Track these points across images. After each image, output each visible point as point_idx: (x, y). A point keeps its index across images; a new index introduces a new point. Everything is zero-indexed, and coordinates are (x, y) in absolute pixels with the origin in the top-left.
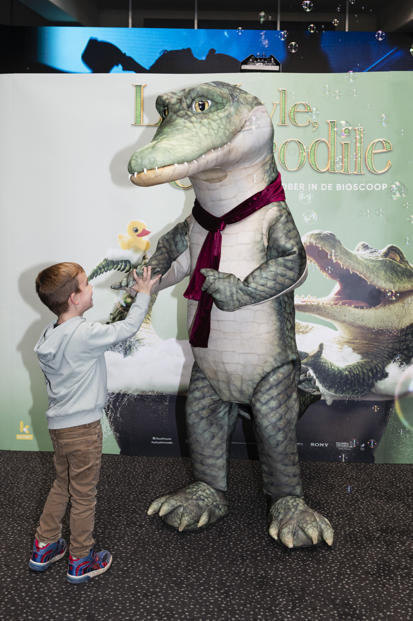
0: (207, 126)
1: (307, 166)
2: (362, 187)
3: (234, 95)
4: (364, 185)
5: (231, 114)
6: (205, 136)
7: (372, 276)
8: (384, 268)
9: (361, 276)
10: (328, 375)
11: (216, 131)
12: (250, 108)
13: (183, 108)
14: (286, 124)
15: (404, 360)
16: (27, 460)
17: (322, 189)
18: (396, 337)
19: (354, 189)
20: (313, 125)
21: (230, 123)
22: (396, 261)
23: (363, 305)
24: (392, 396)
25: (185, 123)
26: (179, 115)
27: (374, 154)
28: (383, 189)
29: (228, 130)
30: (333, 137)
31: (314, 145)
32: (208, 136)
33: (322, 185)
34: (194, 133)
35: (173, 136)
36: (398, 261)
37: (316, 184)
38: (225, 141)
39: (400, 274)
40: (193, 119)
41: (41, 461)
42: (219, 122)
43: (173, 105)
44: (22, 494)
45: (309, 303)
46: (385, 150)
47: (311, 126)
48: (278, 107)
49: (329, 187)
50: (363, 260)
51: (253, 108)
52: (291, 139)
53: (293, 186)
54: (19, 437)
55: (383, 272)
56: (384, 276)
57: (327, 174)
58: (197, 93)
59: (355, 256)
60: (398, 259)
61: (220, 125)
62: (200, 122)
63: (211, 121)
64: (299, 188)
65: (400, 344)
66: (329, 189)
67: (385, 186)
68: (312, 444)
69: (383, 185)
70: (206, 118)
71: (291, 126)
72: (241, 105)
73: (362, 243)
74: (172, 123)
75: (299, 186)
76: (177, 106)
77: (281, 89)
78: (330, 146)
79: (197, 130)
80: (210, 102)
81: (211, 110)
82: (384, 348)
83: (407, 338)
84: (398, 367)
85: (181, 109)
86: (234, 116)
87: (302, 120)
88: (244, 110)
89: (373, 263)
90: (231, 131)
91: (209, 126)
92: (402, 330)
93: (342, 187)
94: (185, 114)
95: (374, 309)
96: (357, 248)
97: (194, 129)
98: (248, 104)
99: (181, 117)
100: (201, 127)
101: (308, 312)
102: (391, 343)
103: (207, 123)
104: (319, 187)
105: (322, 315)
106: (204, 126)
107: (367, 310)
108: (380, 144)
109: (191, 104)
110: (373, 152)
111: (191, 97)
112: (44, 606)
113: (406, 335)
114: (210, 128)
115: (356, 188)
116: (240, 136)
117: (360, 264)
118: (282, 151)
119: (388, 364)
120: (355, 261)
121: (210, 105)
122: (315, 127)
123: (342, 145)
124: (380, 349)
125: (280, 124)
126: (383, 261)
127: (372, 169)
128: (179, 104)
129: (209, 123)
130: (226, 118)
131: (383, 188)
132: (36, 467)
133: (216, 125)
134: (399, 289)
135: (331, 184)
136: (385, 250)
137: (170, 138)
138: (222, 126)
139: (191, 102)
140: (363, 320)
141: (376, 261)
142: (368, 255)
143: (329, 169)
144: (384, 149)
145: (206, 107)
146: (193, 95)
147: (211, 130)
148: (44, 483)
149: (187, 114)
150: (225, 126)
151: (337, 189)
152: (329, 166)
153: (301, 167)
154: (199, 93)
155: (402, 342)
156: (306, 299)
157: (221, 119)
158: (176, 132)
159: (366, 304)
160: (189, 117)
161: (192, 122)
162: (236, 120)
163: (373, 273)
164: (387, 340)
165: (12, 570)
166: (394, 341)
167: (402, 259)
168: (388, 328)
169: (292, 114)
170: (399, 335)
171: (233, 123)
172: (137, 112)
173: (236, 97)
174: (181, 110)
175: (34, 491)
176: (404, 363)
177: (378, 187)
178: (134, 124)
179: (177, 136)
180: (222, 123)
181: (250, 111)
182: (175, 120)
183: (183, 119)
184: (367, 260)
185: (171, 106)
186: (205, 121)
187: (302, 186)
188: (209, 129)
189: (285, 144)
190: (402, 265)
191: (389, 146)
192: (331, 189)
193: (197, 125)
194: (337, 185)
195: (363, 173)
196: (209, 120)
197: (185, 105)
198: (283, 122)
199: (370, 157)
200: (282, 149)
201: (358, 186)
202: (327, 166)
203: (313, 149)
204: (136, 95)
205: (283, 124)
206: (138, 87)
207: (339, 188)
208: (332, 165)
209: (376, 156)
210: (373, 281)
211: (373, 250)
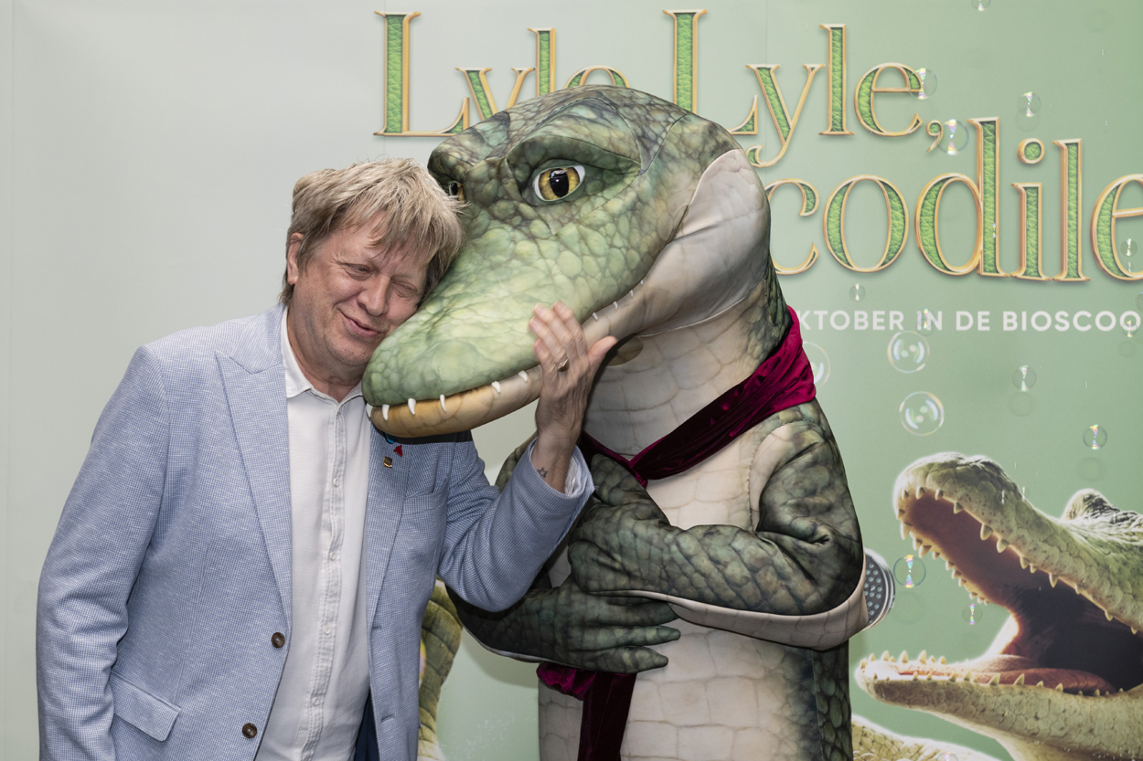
0: (577, 248)
1: (911, 259)
2: (1083, 321)
3: (650, 134)
4: (1089, 315)
5: (642, 197)
6: (573, 279)
7: (1119, 594)
9: (1085, 594)
11: (602, 260)
12: (697, 167)
13: (507, 193)
14: (846, 132)
17: (959, 327)
19: (1057, 327)
20: (930, 130)
21: (640, 227)
23: (1092, 683)
25: (513, 241)
26: (497, 213)
27: (1119, 220)
29: (637, 249)
30: (990, 168)
31: (933, 194)
32: (581, 280)
33: (959, 314)
34: (541, 276)
35: (483, 291)
37: (940, 313)
38: (629, 283)
40: (538, 227)
42: (610, 228)
43: (478, 181)
45: (923, 678)
47: (921, 138)
48: (821, 80)
49: (981, 321)
50: (1089, 546)
51: (704, 166)
52: (862, 177)
53: (870, 320)
57: (973, 280)
58: (543, 152)
59: (1065, 532)
61: (612, 238)
62: (556, 235)
63: (589, 231)
64: (886, 323)
66: (980, 328)
70: (571, 220)
71: (861, 137)
72: (670, 165)
73: (1086, 492)
74: (479, 241)
75: (886, 317)
76: (490, 187)
77: (828, 26)
78: (980, 196)
79: (551, 262)
80: (581, 171)
81: (584, 190)
85: (500, 195)
86: (652, 202)
87: (891, 116)
88: (680, 176)
89: (1122, 556)
90: (644, 249)
91: (583, 246)
93: (1019, 320)
94: (512, 212)
95: (1126, 697)
96: (1068, 508)
97: (540, 263)
98: (689, 156)
99: (503, 221)
100: (560, 251)
101: (921, 703)
103: (576, 239)
104: (949, 321)
105: (966, 715)
106: (567, 247)
107: (1103, 700)
108: (1136, 192)
109: (529, 180)
110: (1116, 214)
111: (528, 163)
114: (587, 252)
115: (1062, 325)
116: (673, 254)
117: (1078, 557)
118: (835, 212)
120: (1064, 548)
121: (581, 179)
122: (936, 137)
123: (1019, 192)
125: (828, 132)
127: (1111, 265)
128: (494, 181)
129: (583, 238)
130: (629, 214)
133: (603, 239)
135: (987, 313)
137: (476, 300)
138: (618, 242)
139: (527, 174)
140: (1091, 731)
141: (1131, 549)
142: (1106, 530)
143: (978, 267)
145: (573, 186)
146: (533, 158)
147: (589, 259)
149: (518, 212)
150: (628, 240)
151: (1006, 328)
152: (979, 257)
153: (892, 260)
154: (551, 151)
156: (914, 665)
157: (614, 218)
158: (491, 276)
159: (1102, 683)
160: (526, 220)
161: (532, 238)
162: (658, 214)
163: (1121, 584)
169: (864, 101)
171: (650, 223)
172: (391, 96)
173: (656, 142)
174: (502, 199)
177: (1131, 321)
178: (382, 132)
179: (495, 289)
180: (618, 230)
181: (696, 177)
182: (486, 231)
183: (509, 228)
184: (1101, 544)
185: (473, 185)
186: (570, 230)
187: (897, 319)
188: (581, 255)
189: (842, 192)
192: (987, 328)
193: (549, 246)
194: (1006, 314)
195: (1083, 278)
196: (581, 227)
197: (510, 185)
198: (838, 125)
199: (1107, 230)
200: (835, 206)
201: (1070, 319)
202: (973, 259)
203: (929, 206)
204: (388, 45)
205: (837, 132)
206: (395, 22)
207: (1010, 325)
208: (989, 253)
209: (1123, 226)
210: (1121, 609)
211: (1120, 515)
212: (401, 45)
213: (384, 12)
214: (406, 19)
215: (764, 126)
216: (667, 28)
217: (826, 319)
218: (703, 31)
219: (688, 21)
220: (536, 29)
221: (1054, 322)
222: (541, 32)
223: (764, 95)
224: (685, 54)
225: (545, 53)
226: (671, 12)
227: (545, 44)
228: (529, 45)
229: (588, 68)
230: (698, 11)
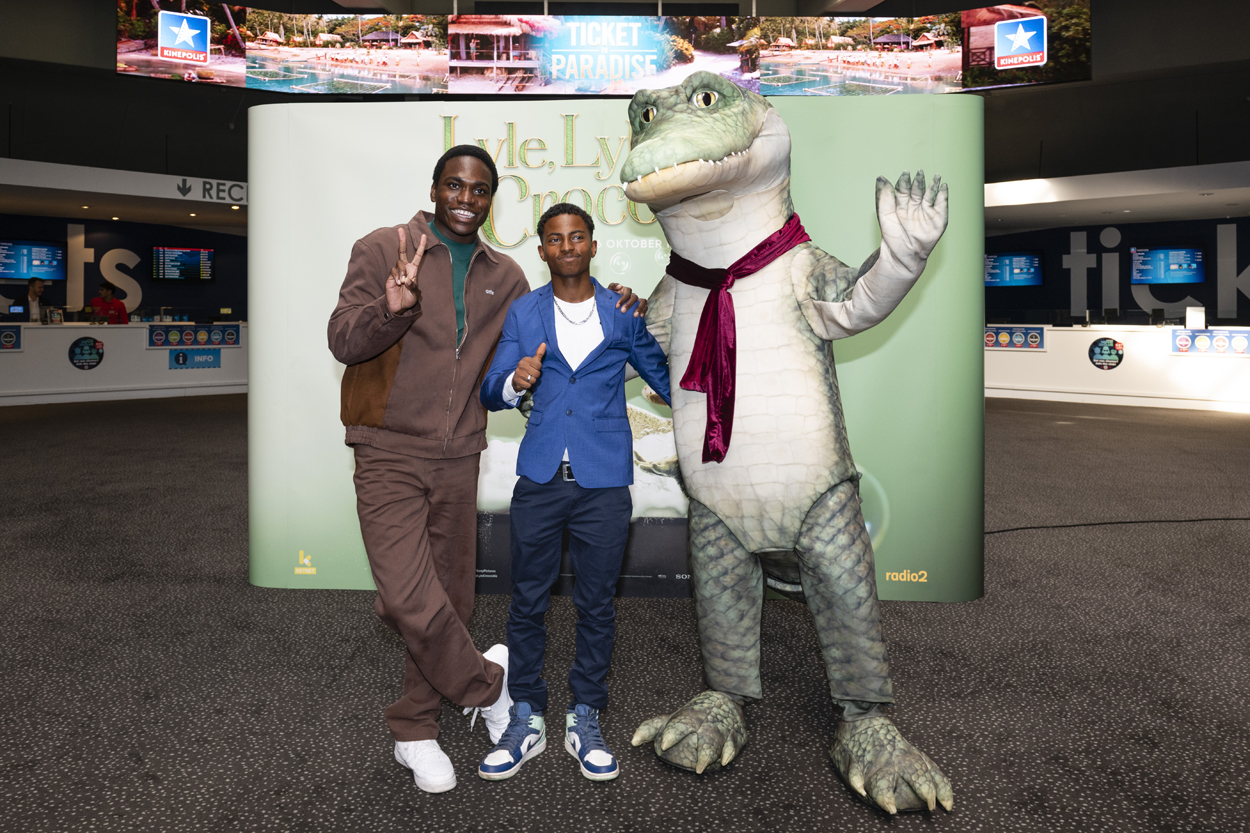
0: (722, 122)
5: (746, 110)
6: (724, 132)
11: (735, 129)
16: (308, 600)
21: (747, 121)
29: (748, 130)
32: (727, 133)
41: (327, 601)
42: (734, 118)
43: (665, 99)
44: (300, 639)
54: (298, 571)
58: (700, 80)
61: (736, 122)
63: (725, 117)
68: (678, 576)
72: (753, 103)
76: (672, 100)
80: (716, 94)
81: (718, 105)
85: (678, 102)
86: (750, 114)
88: (759, 109)
90: (750, 131)
98: (760, 102)
106: (717, 121)
109: (692, 96)
111: (692, 87)
112: (323, 760)
114: (726, 124)
116: (758, 143)
121: (717, 99)
128: (674, 96)
129: (723, 119)
130: (741, 114)
132: (319, 608)
133: (732, 122)
138: (739, 124)
139: (691, 93)
145: (712, 101)
146: (696, 83)
147: (728, 127)
148: (329, 627)
150: (743, 124)
154: (704, 80)
157: (735, 115)
162: (753, 119)
165: (285, 723)
171: (750, 122)
173: (746, 92)
174: (680, 103)
175: (315, 636)
180: (738, 120)
181: (764, 111)
185: (662, 100)
196: (721, 115)
197: (684, 97)
204: (445, 129)
206: (448, 120)
212: (451, 130)
213: (443, 116)
214: (453, 119)
215: (603, 162)
216: (562, 121)
217: (629, 243)
218: (577, 122)
219: (571, 118)
220: (507, 122)
222: (509, 124)
223: (603, 149)
224: (570, 132)
225: (511, 132)
226: (564, 114)
227: (511, 128)
228: (505, 129)
229: (529, 138)
230: (575, 114)
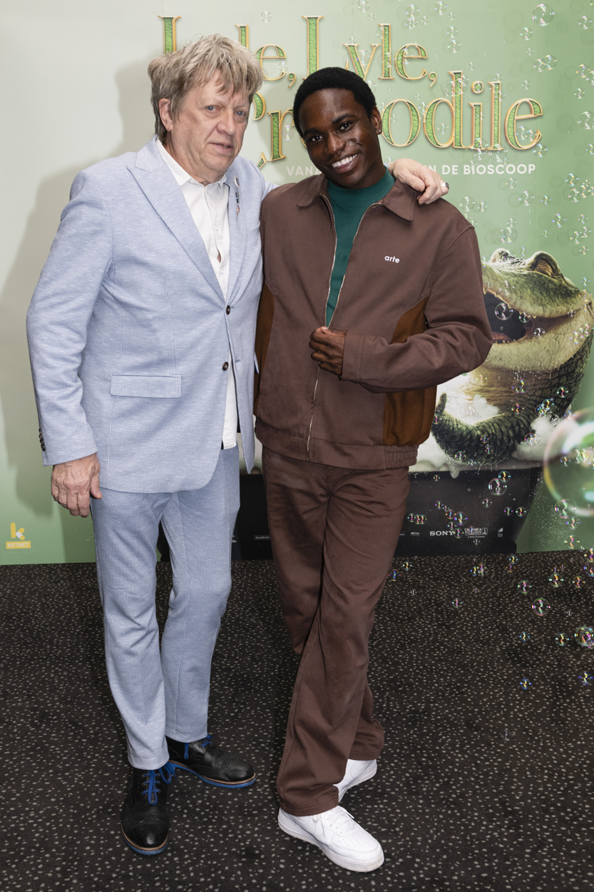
1: (421, 140)
2: (500, 169)
4: (503, 166)
7: (514, 297)
8: (531, 286)
9: (499, 297)
10: (454, 437)
14: (391, 78)
15: (556, 412)
17: (444, 173)
18: (546, 381)
19: (489, 172)
20: (430, 77)
22: (547, 274)
23: (501, 338)
24: (541, 462)
27: (517, 120)
28: (530, 172)
30: (458, 95)
31: (432, 108)
33: (444, 166)
36: (550, 274)
37: (435, 166)
39: (552, 293)
44: (45, 626)
46: (532, 116)
47: (426, 80)
48: (379, 52)
49: (454, 170)
50: (501, 275)
52: (398, 100)
54: (10, 545)
55: (529, 291)
56: (530, 296)
57: (450, 150)
59: (490, 269)
60: (550, 271)
65: (551, 390)
66: (453, 173)
67: (532, 167)
68: (432, 533)
69: (530, 165)
71: (398, 80)
73: (500, 250)
77: (382, 25)
78: (454, 109)
82: (530, 396)
83: (561, 382)
84: (548, 422)
87: (413, 70)
89: (516, 279)
92: (555, 371)
93: (471, 169)
95: (516, 343)
96: (492, 258)
102: (540, 389)
107: (506, 345)
108: (525, 107)
110: (516, 118)
113: (560, 377)
115: (491, 171)
117: (496, 280)
119: (535, 418)
120: (490, 276)
122: (433, 81)
123: (472, 107)
124: (524, 398)
125: (382, 78)
126: (529, 275)
127: (514, 142)
131: (530, 170)
132: (47, 587)
134: (550, 314)
135: (457, 166)
136: (531, 259)
140: (501, 359)
141: (520, 276)
142: (509, 267)
143: (452, 144)
144: (531, 113)
151: (465, 173)
152: (453, 139)
153: (413, 140)
155: (554, 387)
159: (506, 337)
163: (515, 292)
164: (534, 385)
166: (543, 386)
167: (555, 270)
168: (536, 369)
169: (399, 62)
170: (550, 378)
175: (61, 622)
176: (556, 416)
177: (522, 169)
184: (507, 274)
189: (389, 107)
190: (555, 281)
191: (537, 109)
192: (457, 173)
194: (465, 166)
195: (501, 149)
198: (387, 74)
199: (512, 126)
200: (386, 114)
201: (494, 169)
202: (450, 140)
203: (430, 114)
204: (165, 33)
205: (387, 77)
206: (168, 21)
207: (467, 171)
208: (458, 137)
209: (519, 123)
210: (515, 303)
211: (515, 260)
212: (172, 33)
213: (162, 16)
214: (174, 20)
216: (304, 25)
218: (321, 27)
219: (314, 22)
220: (239, 26)
221: (487, 170)
222: (241, 27)
223: (352, 59)
224: (313, 38)
225: (243, 38)
226: (306, 17)
227: (243, 33)
228: (236, 34)
229: (265, 45)
230: (319, 17)
